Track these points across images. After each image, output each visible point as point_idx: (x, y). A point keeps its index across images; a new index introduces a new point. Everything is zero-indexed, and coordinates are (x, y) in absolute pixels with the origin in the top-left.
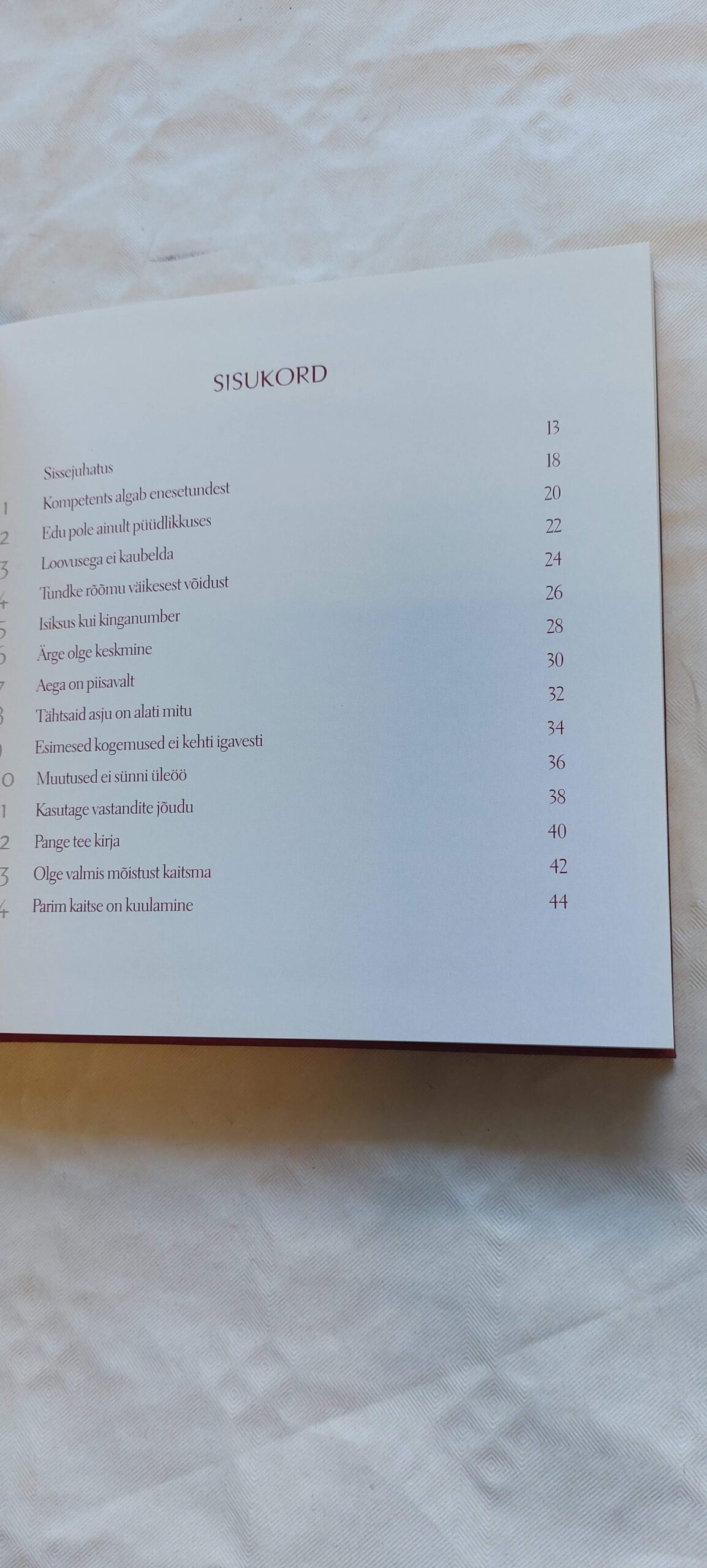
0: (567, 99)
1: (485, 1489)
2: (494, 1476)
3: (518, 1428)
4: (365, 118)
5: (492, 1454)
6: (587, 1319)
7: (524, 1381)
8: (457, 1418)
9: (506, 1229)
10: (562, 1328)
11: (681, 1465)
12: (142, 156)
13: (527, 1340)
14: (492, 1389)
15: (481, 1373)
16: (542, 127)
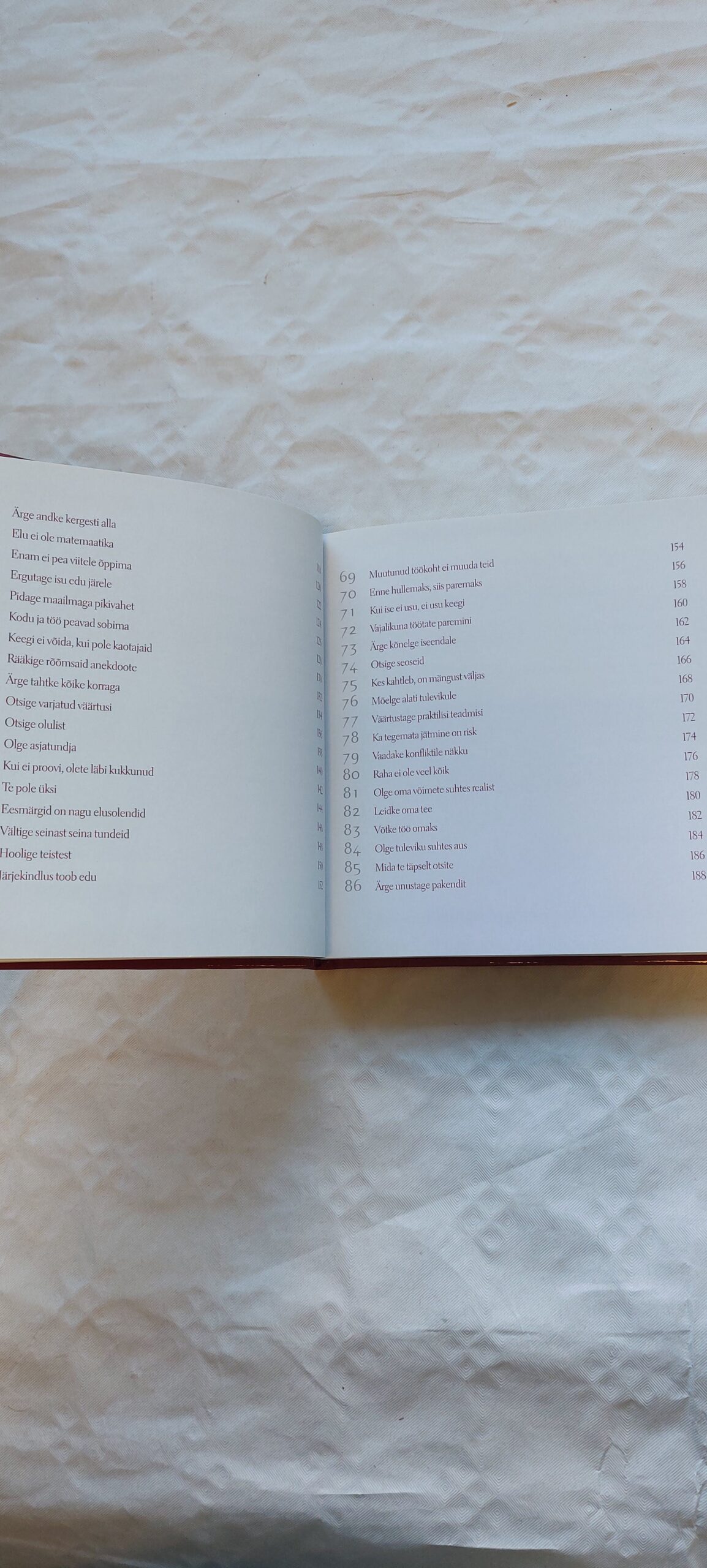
0: (538, 447)
1: (486, 1252)
2: (491, 1245)
3: (504, 1217)
4: (418, 450)
5: (490, 1232)
6: (544, 1154)
7: (508, 1190)
8: (471, 1213)
9: (498, 1104)
10: (530, 1159)
11: (596, 1233)
12: (281, 464)
13: (511, 1166)
14: (490, 1195)
15: (483, 1186)
16: (523, 464)
